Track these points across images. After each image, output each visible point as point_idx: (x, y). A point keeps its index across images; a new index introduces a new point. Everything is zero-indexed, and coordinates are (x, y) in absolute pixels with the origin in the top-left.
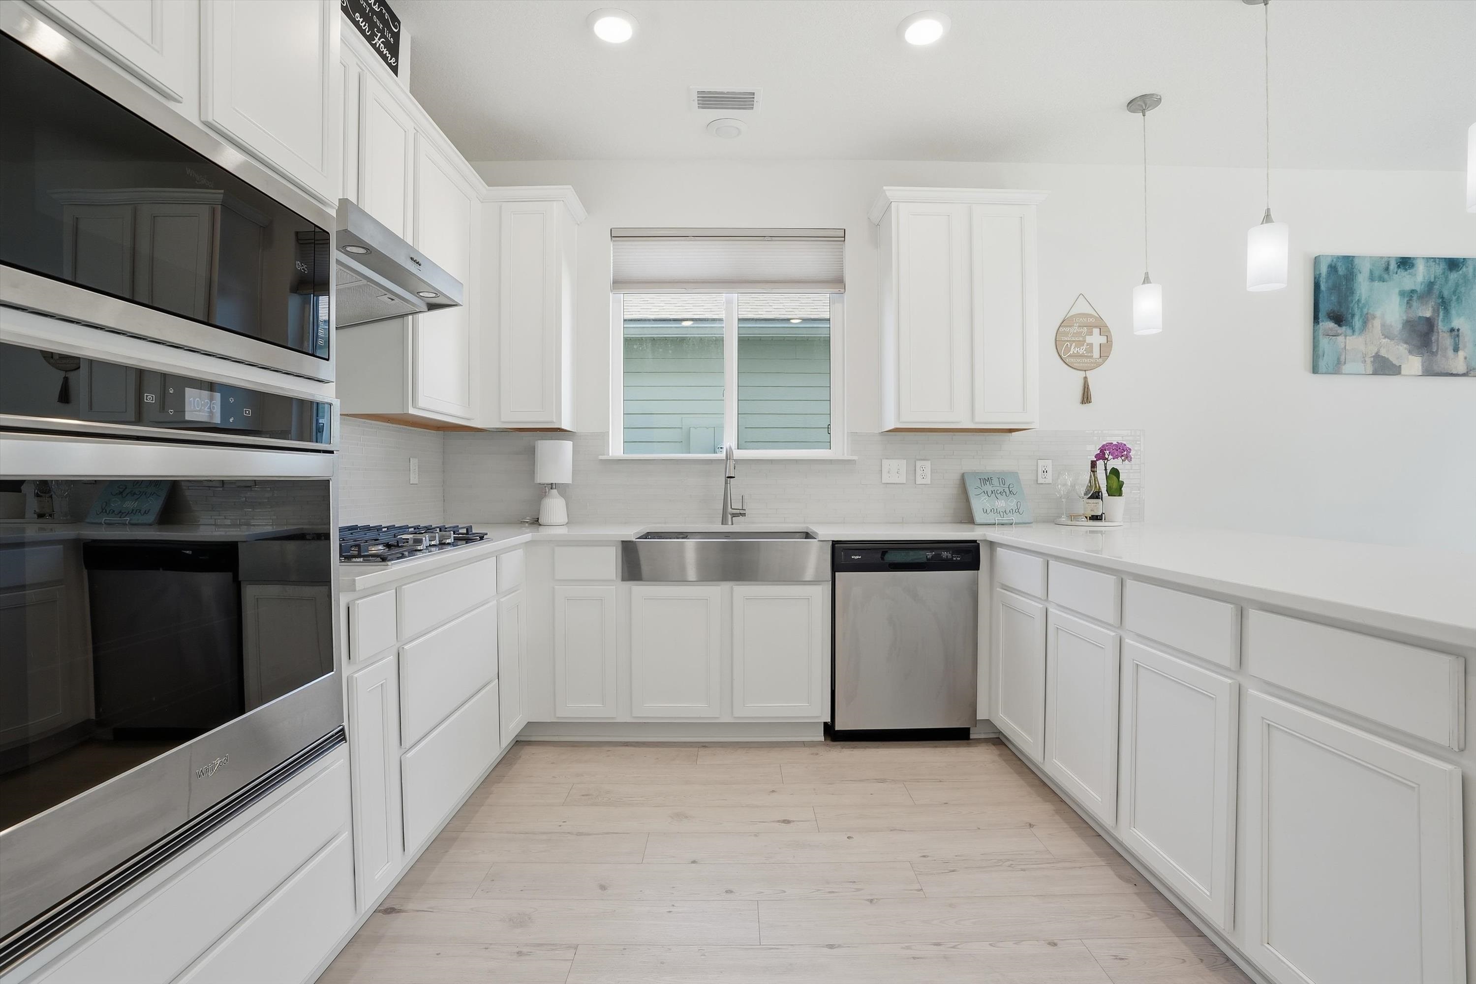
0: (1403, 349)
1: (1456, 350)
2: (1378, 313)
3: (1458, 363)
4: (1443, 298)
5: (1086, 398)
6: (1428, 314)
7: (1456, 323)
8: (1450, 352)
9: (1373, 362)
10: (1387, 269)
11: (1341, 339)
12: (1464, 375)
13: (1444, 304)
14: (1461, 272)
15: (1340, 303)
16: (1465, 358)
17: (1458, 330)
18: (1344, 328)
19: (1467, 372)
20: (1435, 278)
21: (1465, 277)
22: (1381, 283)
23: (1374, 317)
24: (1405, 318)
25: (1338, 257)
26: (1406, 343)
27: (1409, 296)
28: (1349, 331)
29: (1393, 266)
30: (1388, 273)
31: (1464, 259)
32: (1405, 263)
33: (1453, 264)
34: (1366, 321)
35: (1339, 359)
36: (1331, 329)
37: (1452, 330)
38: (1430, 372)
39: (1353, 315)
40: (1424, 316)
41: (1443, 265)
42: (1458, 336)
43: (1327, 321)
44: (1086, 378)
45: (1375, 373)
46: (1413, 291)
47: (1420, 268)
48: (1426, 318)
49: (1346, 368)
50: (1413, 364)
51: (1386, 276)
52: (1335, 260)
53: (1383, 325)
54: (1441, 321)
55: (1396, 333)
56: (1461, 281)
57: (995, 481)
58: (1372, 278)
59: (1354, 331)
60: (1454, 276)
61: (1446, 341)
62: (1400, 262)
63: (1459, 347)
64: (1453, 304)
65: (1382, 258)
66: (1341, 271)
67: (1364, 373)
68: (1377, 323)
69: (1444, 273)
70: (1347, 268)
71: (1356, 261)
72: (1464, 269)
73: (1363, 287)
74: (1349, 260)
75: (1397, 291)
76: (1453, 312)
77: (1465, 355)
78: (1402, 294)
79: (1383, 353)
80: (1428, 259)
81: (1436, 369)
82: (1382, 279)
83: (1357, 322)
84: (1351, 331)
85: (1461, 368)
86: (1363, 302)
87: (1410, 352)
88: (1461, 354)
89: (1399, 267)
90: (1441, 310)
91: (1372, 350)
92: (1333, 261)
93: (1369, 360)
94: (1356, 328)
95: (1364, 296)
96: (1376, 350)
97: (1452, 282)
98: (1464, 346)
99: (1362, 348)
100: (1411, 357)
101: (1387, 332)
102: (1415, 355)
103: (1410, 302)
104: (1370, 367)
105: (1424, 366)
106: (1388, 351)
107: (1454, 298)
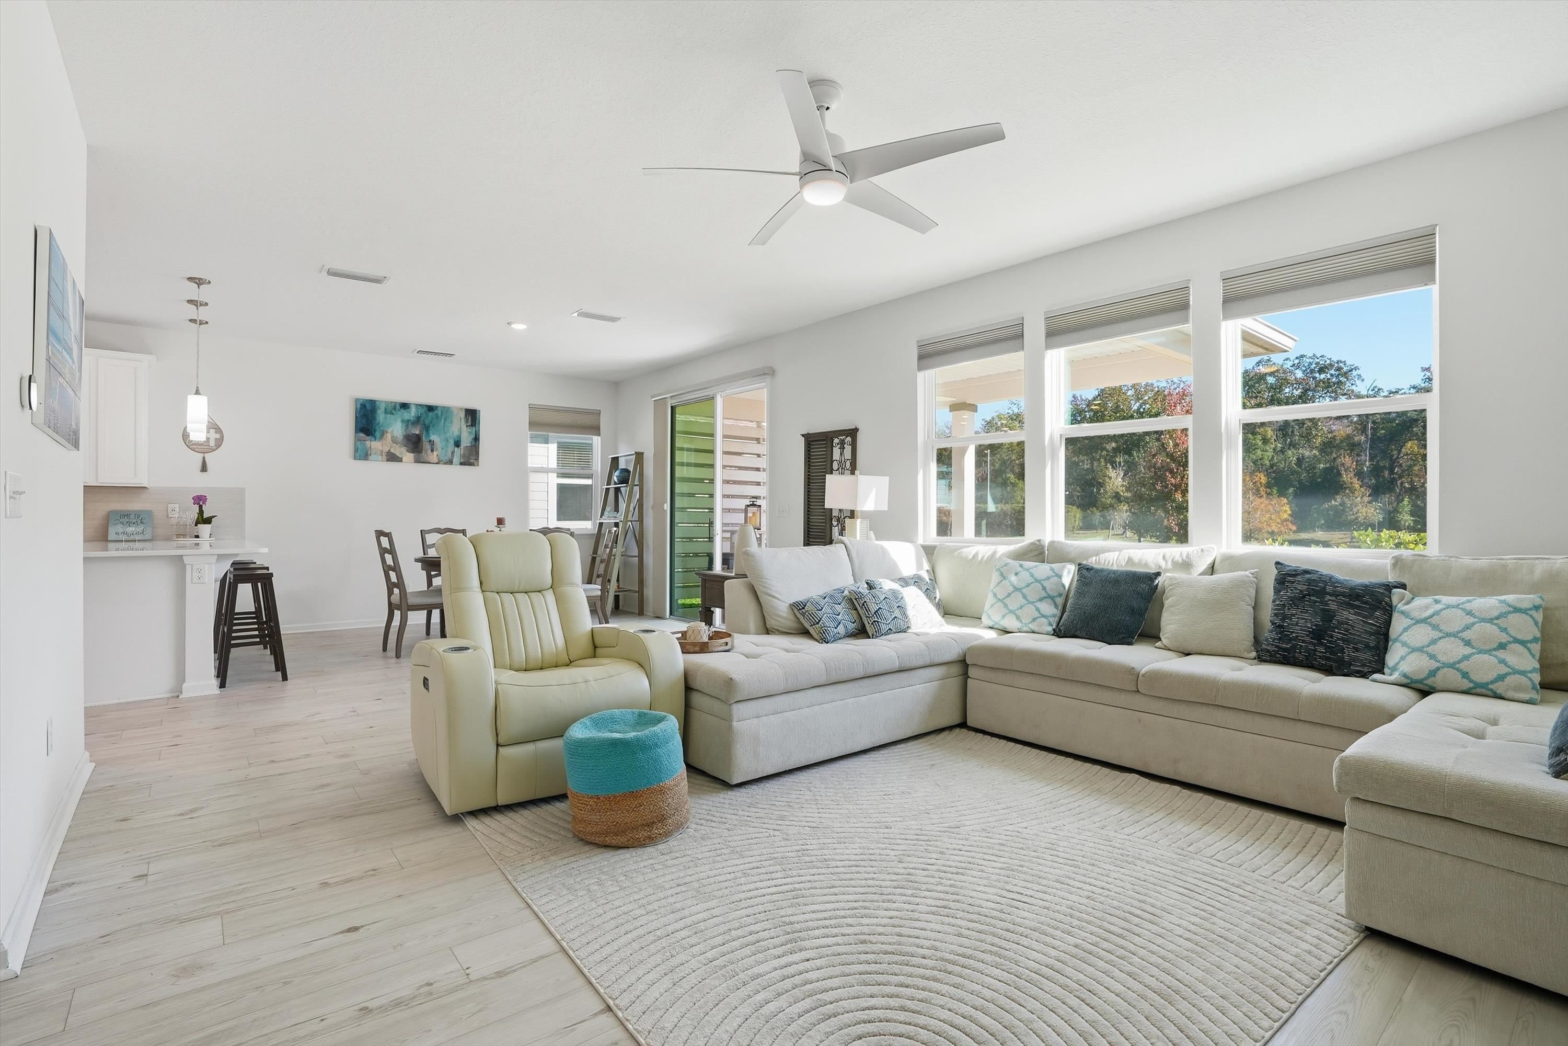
0: (404, 449)
1: (432, 451)
2: (389, 431)
3: (434, 457)
4: (425, 425)
5: (204, 468)
6: (417, 433)
7: (433, 437)
8: (429, 451)
9: (387, 455)
10: (395, 408)
11: (368, 443)
12: (437, 463)
13: (427, 428)
14: (434, 413)
15: (367, 424)
16: (437, 455)
17: (433, 441)
18: (370, 437)
20: (421, 414)
21: (437, 414)
22: (391, 415)
23: (387, 432)
24: (404, 434)
25: (366, 400)
26: (405, 446)
27: (407, 423)
28: (373, 439)
29: (398, 407)
30: (395, 410)
31: (436, 406)
32: (405, 406)
33: (431, 408)
34: (383, 434)
35: (367, 453)
36: (362, 437)
37: (430, 441)
38: (417, 461)
39: (375, 431)
40: (415, 433)
41: (426, 409)
42: (433, 444)
43: (360, 433)
44: (204, 458)
45: (388, 460)
46: (409, 420)
47: (413, 409)
48: (416, 435)
49: (371, 458)
50: (409, 457)
51: (394, 412)
53: (392, 437)
54: (425, 436)
55: (399, 441)
56: (434, 417)
57: (132, 516)
58: (386, 412)
60: (431, 414)
61: (426, 446)
62: (402, 405)
63: (434, 450)
64: (431, 428)
65: (392, 402)
66: (368, 407)
67: (381, 460)
68: (389, 436)
69: (426, 412)
70: (374, 406)
71: (377, 403)
72: (436, 412)
73: (381, 416)
74: (373, 402)
75: (400, 420)
76: (431, 432)
78: (403, 421)
79: (392, 451)
80: (417, 405)
81: (422, 460)
82: (392, 413)
83: (378, 434)
84: (375, 439)
85: (436, 460)
86: (381, 424)
87: (408, 451)
88: (435, 453)
89: (401, 408)
90: (424, 431)
91: (386, 449)
92: (363, 402)
93: (384, 454)
94: (377, 437)
95: (381, 421)
96: (388, 449)
97: (430, 418)
98: (437, 449)
99: (380, 448)
100: (408, 453)
101: (394, 441)
102: (410, 452)
103: (407, 426)
104: (385, 458)
105: (414, 458)
106: (395, 450)
107: (431, 425)
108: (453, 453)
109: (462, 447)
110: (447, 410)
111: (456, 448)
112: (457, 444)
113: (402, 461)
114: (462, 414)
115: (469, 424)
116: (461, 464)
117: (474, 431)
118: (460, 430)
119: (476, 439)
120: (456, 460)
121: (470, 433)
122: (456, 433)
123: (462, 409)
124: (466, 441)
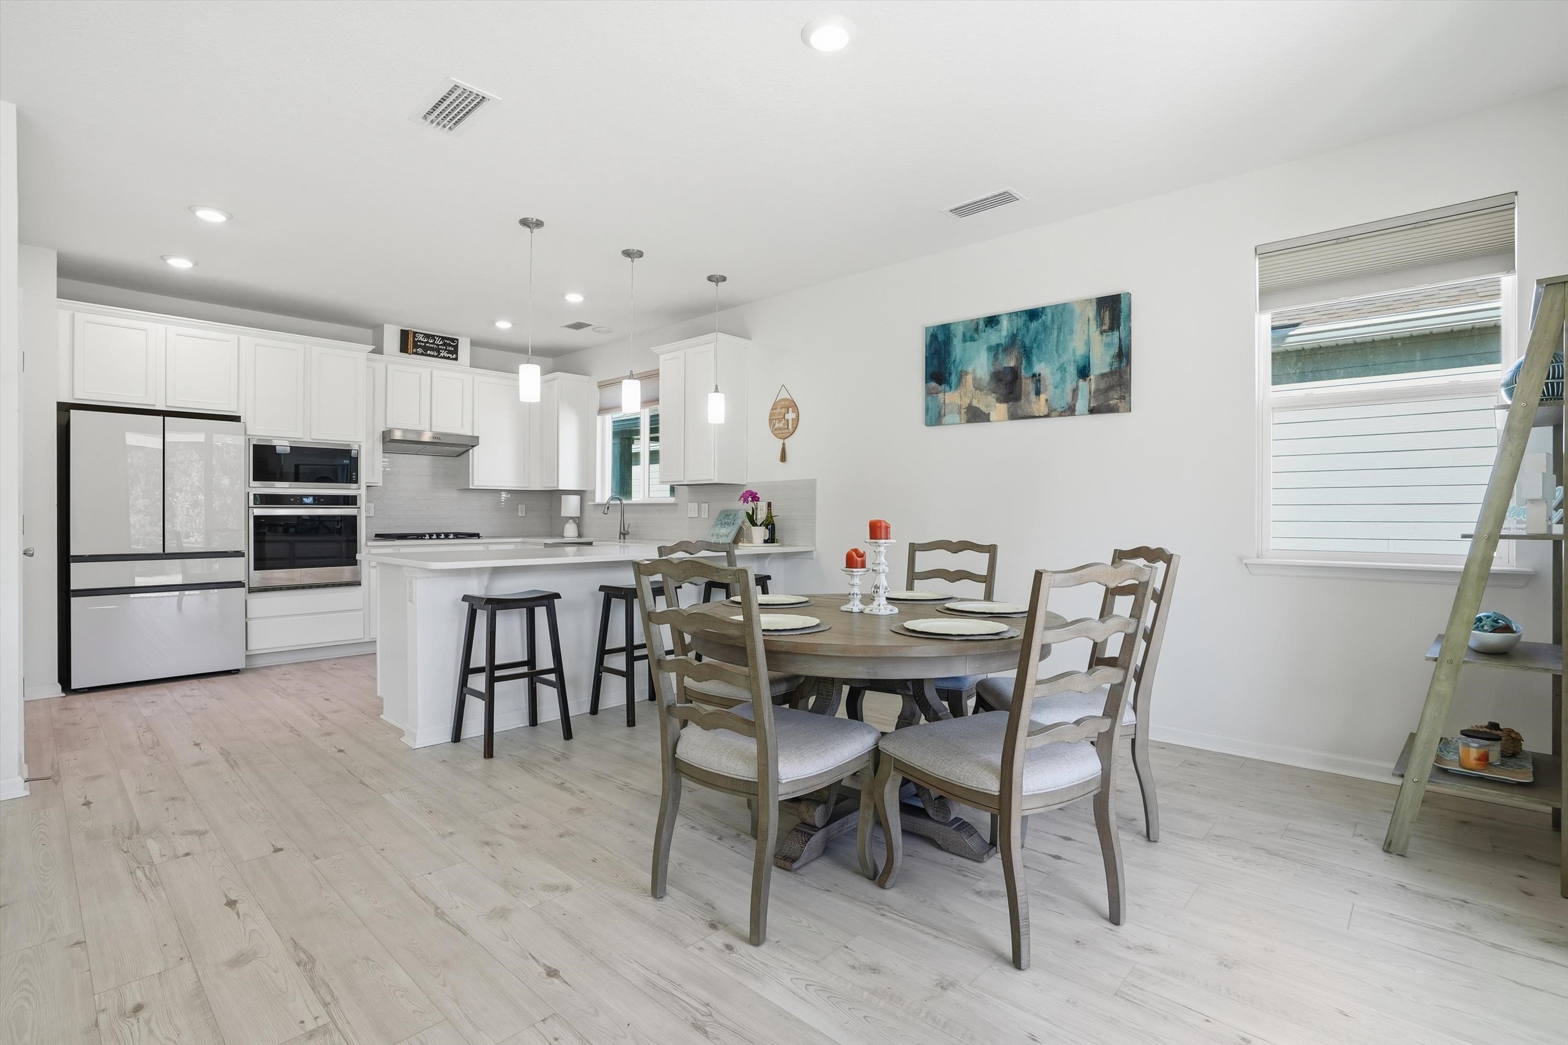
0: (991, 399)
1: (1038, 393)
2: (970, 370)
3: (1040, 405)
4: (1025, 347)
5: (783, 458)
6: (1012, 364)
7: (1039, 368)
8: (1033, 396)
9: (966, 413)
10: (977, 330)
11: (941, 395)
12: (1045, 416)
13: (1027, 354)
14: (1040, 320)
15: (940, 365)
16: (1047, 400)
17: (1039, 375)
18: (943, 386)
19: (1049, 414)
20: (1017, 330)
21: (1044, 324)
22: (973, 342)
23: (967, 373)
24: (992, 370)
25: (938, 327)
26: (995, 392)
27: (995, 350)
28: (947, 388)
29: (982, 325)
30: (978, 333)
31: (1043, 308)
32: (992, 321)
33: (1033, 314)
34: (961, 376)
35: (939, 412)
36: (933, 388)
37: (1034, 375)
38: (1014, 416)
39: (950, 374)
40: (1009, 366)
41: (1024, 317)
42: (1039, 380)
43: (930, 382)
44: (784, 444)
45: (969, 421)
46: (998, 345)
47: (1005, 323)
48: (1010, 367)
49: (945, 420)
50: (999, 410)
51: (976, 336)
52: (936, 329)
53: (974, 379)
54: (1026, 367)
55: (985, 385)
56: (1041, 329)
57: (731, 516)
58: (965, 340)
59: (951, 387)
60: (1034, 325)
61: (1028, 386)
62: (987, 322)
63: (1040, 391)
64: (1035, 351)
65: (975, 319)
66: (941, 338)
67: (959, 422)
68: (969, 379)
69: (1025, 324)
70: (945, 335)
71: (952, 327)
72: (1044, 317)
73: (958, 348)
74: (947, 328)
75: (985, 347)
76: (1034, 359)
77: (1046, 398)
78: (990, 349)
79: (975, 403)
80: (1010, 314)
81: (1020, 413)
82: (973, 339)
83: (954, 379)
84: (949, 387)
85: (1044, 410)
86: (957, 361)
87: (999, 401)
88: (1043, 397)
89: (986, 326)
90: (1023, 358)
91: (966, 402)
92: (934, 330)
93: (963, 411)
94: (953, 385)
95: (958, 357)
96: (968, 402)
97: (1032, 333)
98: (1046, 390)
99: (958, 401)
100: (998, 405)
101: (978, 387)
102: (1000, 402)
103: (996, 357)
104: (964, 416)
105: (1008, 412)
106: (978, 401)
107: (1035, 345)
108: (1075, 391)
109: (1092, 377)
110: (1062, 310)
111: (1081, 383)
112: (1084, 372)
113: (989, 420)
114: (1091, 312)
115: (1106, 327)
116: (1092, 411)
117: (1116, 340)
118: (1088, 344)
119: (1123, 355)
120: (1082, 404)
121: (1108, 345)
122: (1081, 351)
123: (1090, 301)
124: (1101, 363)
